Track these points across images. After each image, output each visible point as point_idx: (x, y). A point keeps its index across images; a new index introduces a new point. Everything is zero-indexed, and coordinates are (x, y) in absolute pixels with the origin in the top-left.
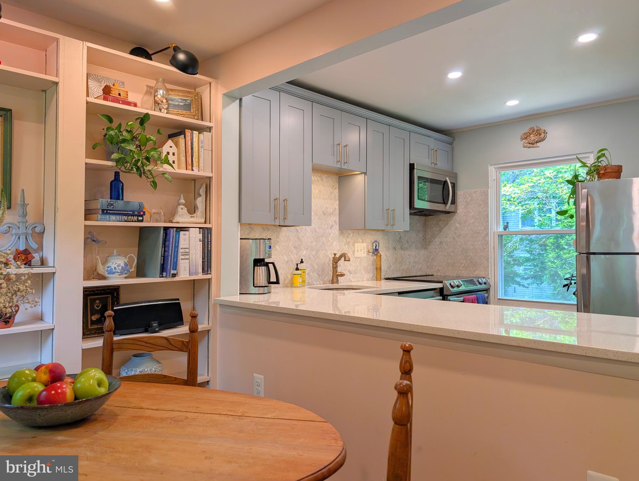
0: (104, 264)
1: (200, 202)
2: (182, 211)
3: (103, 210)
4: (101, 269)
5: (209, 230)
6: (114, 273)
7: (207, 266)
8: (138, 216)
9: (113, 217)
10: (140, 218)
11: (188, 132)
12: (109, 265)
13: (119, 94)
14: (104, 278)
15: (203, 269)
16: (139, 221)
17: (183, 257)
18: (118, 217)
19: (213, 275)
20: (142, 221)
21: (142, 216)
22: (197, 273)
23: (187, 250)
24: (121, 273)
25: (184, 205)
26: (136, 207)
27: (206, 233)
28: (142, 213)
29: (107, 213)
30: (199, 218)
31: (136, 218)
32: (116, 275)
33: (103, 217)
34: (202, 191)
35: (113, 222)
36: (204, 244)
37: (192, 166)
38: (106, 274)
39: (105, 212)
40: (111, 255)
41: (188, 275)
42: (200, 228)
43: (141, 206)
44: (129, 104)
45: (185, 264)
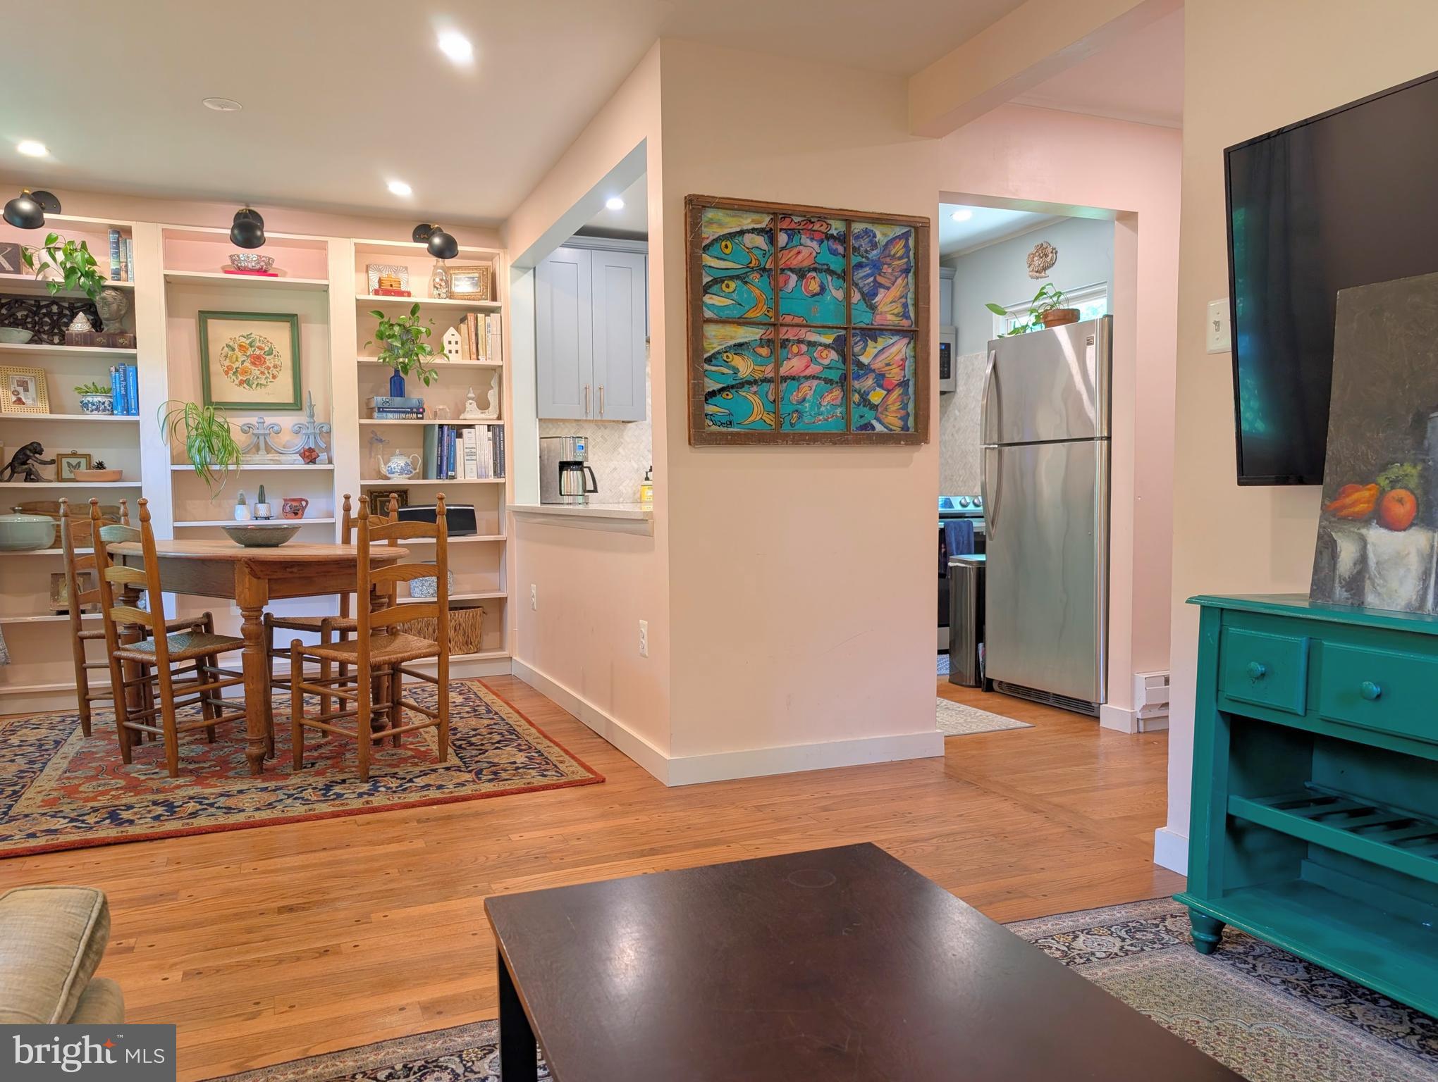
0: (385, 464)
1: (492, 396)
3: (379, 408)
4: (384, 470)
5: (501, 427)
6: (393, 473)
7: (499, 468)
8: (417, 413)
9: (390, 415)
10: (420, 416)
11: (471, 317)
12: (389, 465)
13: (391, 286)
14: (389, 479)
15: (495, 472)
16: (418, 418)
17: (469, 458)
18: (396, 415)
19: (507, 479)
20: (422, 418)
21: (422, 413)
22: (487, 476)
23: (473, 450)
24: (401, 473)
26: (414, 402)
27: (497, 431)
28: (421, 410)
29: (383, 411)
30: (491, 415)
31: (415, 416)
32: (396, 475)
33: (380, 415)
34: (494, 383)
35: (391, 420)
36: (494, 444)
37: (478, 355)
38: (390, 476)
39: (381, 410)
40: (393, 455)
41: (476, 478)
42: (489, 426)
43: (420, 402)
44: (400, 294)
45: (471, 466)
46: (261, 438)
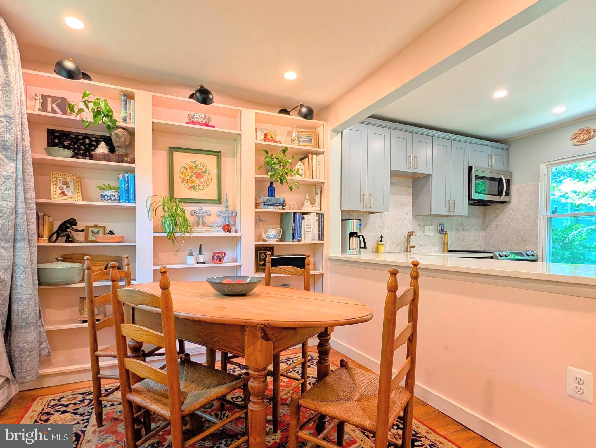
0: (265, 233)
1: (317, 198)
2: (307, 204)
3: (264, 203)
4: (264, 236)
5: (322, 214)
6: (270, 238)
7: (321, 236)
8: (282, 206)
9: (269, 207)
11: (310, 156)
12: (267, 233)
13: (272, 137)
14: (266, 241)
15: (319, 238)
16: (283, 209)
17: (307, 230)
18: (272, 207)
19: (325, 241)
20: (285, 209)
21: (285, 206)
22: (315, 240)
23: (310, 226)
24: (274, 238)
25: (308, 199)
26: (281, 201)
28: (284, 205)
29: (266, 205)
30: (317, 207)
32: (271, 239)
33: (264, 207)
34: (319, 191)
35: (270, 209)
36: (319, 223)
37: (313, 176)
38: (267, 239)
39: (265, 204)
40: (269, 228)
41: (310, 241)
42: (317, 213)
43: (284, 200)
44: (277, 142)
45: (308, 234)
46: (201, 218)
